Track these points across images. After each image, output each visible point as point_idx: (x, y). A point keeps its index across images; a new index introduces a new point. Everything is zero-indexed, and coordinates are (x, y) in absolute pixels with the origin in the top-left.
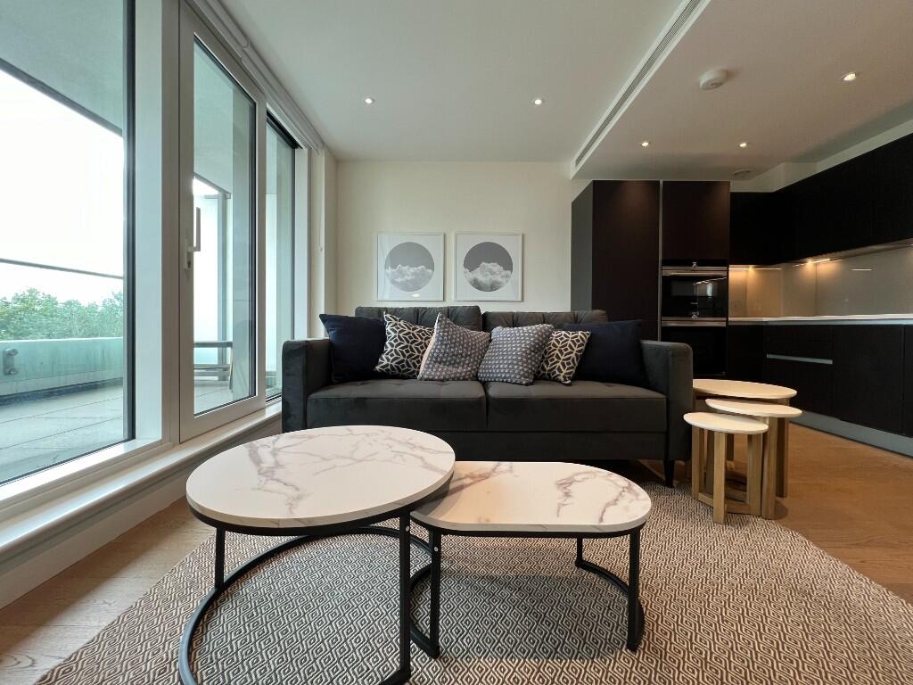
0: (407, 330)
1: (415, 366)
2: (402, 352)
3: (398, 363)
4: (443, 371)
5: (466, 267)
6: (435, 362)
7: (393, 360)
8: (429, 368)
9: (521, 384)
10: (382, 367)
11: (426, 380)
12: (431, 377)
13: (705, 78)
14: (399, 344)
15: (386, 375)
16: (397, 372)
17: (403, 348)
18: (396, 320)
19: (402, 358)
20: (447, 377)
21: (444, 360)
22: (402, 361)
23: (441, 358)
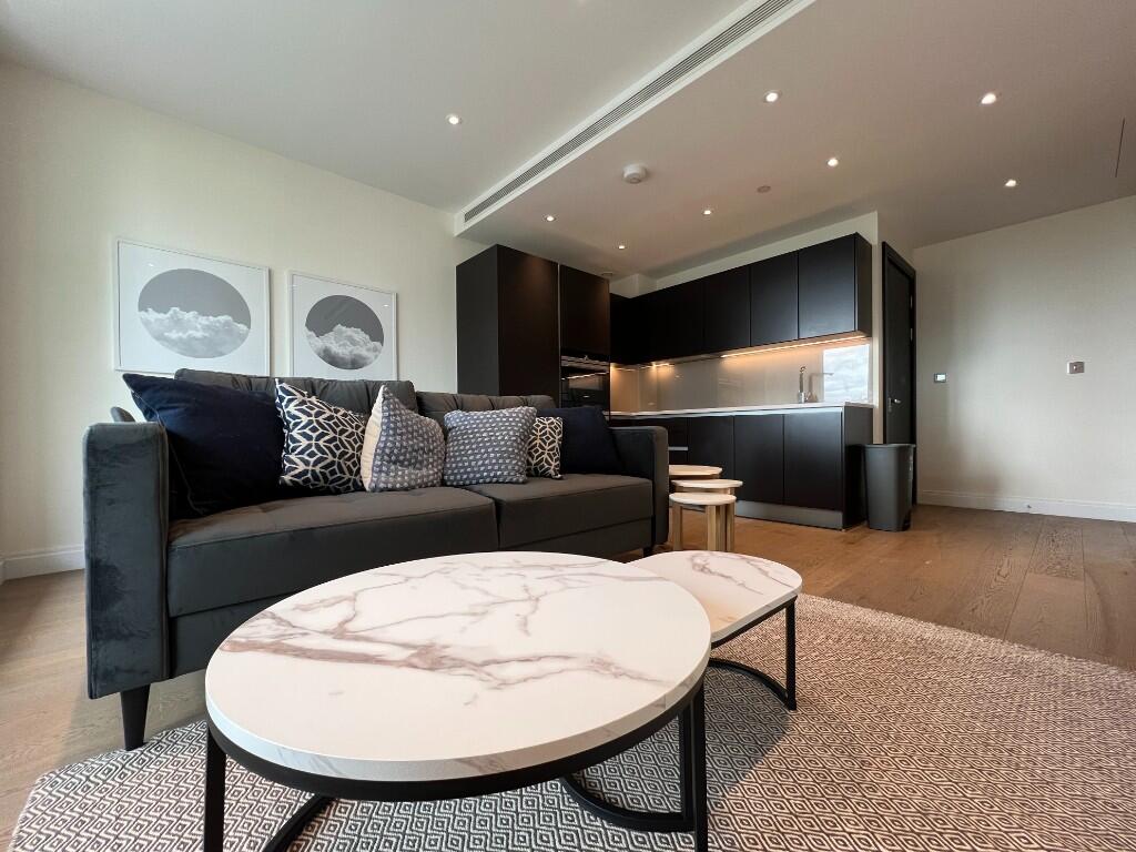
0: (328, 413)
1: (351, 472)
2: (328, 448)
3: (325, 467)
4: (403, 476)
5: (310, 329)
6: (389, 462)
7: (315, 464)
8: (381, 471)
9: (517, 483)
10: (295, 476)
11: (382, 490)
12: (390, 486)
13: (631, 170)
14: (322, 435)
15: (301, 490)
16: (322, 483)
17: (329, 441)
18: (303, 395)
19: (330, 458)
20: (413, 483)
21: (401, 458)
22: (332, 463)
23: (397, 456)
